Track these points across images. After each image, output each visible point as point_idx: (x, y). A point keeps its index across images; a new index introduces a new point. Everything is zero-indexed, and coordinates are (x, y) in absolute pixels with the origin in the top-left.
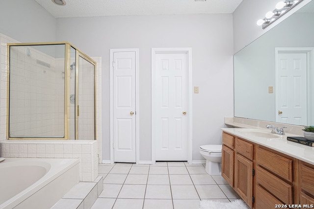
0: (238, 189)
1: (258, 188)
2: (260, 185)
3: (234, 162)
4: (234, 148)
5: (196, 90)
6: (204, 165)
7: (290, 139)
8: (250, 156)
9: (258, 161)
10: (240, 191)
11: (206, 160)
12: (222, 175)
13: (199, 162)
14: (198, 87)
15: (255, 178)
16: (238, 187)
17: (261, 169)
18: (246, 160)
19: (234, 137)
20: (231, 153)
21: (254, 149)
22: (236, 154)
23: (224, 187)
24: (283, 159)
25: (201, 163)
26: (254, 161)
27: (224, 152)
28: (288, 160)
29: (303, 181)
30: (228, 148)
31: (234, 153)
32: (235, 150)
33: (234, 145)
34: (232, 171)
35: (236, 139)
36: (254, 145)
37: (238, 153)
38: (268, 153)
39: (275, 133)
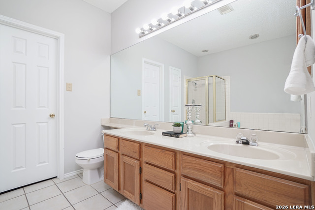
0: (125, 191)
1: (145, 185)
2: (147, 181)
3: (119, 165)
4: (119, 150)
5: (69, 87)
6: (80, 175)
7: (164, 134)
8: (137, 156)
9: (145, 158)
10: (128, 193)
11: (83, 168)
12: (105, 182)
13: (74, 173)
14: (71, 84)
15: (142, 175)
16: (124, 189)
17: (148, 165)
18: (133, 160)
19: (119, 139)
20: (115, 156)
21: (140, 148)
22: (121, 156)
23: (107, 194)
24: (168, 152)
25: (75, 174)
26: (141, 159)
27: (106, 156)
28: (172, 153)
29: (183, 168)
30: (111, 151)
31: (119, 155)
32: (120, 152)
33: (118, 148)
34: (118, 175)
35: (121, 141)
36: (140, 144)
37: (123, 155)
38: (155, 149)
39: (150, 130)
